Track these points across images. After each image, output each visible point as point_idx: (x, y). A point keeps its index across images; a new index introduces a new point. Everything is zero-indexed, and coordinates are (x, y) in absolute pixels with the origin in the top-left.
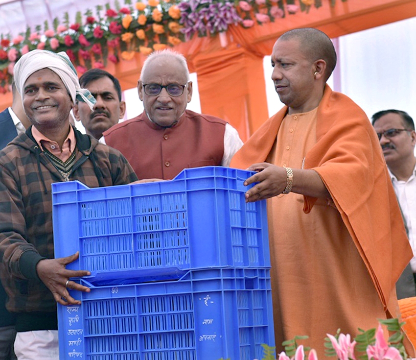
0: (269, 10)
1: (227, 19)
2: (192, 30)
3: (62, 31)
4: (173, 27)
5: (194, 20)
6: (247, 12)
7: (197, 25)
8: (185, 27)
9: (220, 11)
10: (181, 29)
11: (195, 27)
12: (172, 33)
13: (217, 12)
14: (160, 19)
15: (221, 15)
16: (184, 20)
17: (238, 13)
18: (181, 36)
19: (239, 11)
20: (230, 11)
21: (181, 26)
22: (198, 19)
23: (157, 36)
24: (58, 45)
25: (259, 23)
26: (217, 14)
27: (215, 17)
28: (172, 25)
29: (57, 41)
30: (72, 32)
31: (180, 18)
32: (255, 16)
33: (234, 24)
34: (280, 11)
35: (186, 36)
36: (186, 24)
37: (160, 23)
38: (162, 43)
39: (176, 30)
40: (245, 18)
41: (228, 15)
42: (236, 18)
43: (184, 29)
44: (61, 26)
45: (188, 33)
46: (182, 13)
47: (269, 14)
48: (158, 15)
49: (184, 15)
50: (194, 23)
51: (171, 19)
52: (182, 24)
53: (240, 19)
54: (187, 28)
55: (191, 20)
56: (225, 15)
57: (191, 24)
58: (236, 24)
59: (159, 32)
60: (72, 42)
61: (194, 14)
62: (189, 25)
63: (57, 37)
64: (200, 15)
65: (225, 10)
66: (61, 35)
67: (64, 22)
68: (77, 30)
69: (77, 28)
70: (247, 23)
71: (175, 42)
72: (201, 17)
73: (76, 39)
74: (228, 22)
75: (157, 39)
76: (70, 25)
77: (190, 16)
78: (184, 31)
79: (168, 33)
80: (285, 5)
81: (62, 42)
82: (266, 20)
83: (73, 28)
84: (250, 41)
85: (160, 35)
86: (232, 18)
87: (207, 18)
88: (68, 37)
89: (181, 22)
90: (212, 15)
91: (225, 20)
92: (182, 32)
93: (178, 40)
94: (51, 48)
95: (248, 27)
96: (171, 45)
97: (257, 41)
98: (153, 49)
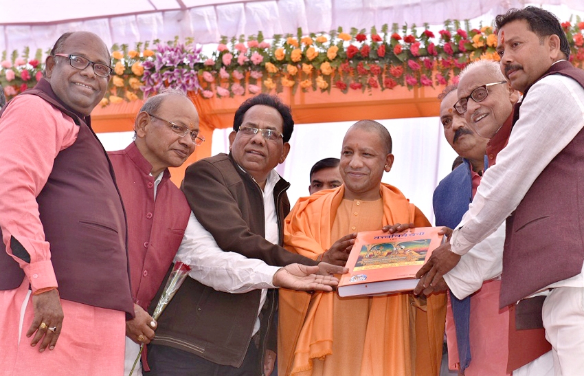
0: (231, 86)
1: (188, 86)
2: (152, 90)
3: (20, 65)
4: (133, 83)
5: (156, 80)
6: (209, 83)
7: (158, 86)
8: (145, 85)
9: (183, 77)
10: (141, 87)
11: (155, 87)
12: (130, 89)
13: (180, 77)
14: (122, 73)
15: (184, 81)
16: (145, 78)
17: (199, 82)
18: (139, 93)
19: (201, 81)
20: (192, 78)
21: (141, 84)
22: (159, 80)
23: (115, 88)
24: (14, 78)
25: (219, 96)
26: (179, 79)
27: (177, 82)
28: (132, 80)
29: (13, 73)
30: (29, 67)
31: (142, 76)
32: (216, 89)
33: (194, 92)
34: (241, 88)
35: (144, 93)
36: (147, 82)
37: (120, 76)
38: (119, 96)
39: (136, 87)
40: (206, 89)
41: (191, 82)
42: (197, 86)
43: (144, 87)
44: (20, 59)
45: (147, 92)
46: (145, 71)
47: (230, 90)
48: (121, 68)
49: (147, 74)
50: (155, 84)
51: (133, 75)
52: (143, 82)
53: (201, 89)
54: (147, 87)
55: (153, 80)
56: (188, 82)
57: (152, 84)
58: (196, 93)
59: (118, 85)
60: (29, 77)
61: (158, 74)
62: (149, 83)
63: (14, 69)
64: (163, 77)
65: (188, 77)
66: (18, 68)
67: (23, 56)
68: (35, 67)
69: (35, 64)
70: (207, 93)
71: (132, 98)
72: (164, 79)
73: (34, 75)
74: (189, 89)
75: (114, 91)
76: (29, 60)
77: (153, 76)
78: (144, 89)
79: (126, 87)
80: (247, 84)
81: (18, 75)
82: (226, 94)
83: (31, 63)
84: (207, 112)
85: (118, 88)
86: (194, 85)
87: (169, 81)
88: (26, 72)
89: (142, 79)
90: (174, 79)
91: (186, 87)
92: (142, 90)
93: (136, 97)
94: (5, 79)
95: (207, 98)
96: (128, 101)
97: (213, 113)
98: (109, 100)
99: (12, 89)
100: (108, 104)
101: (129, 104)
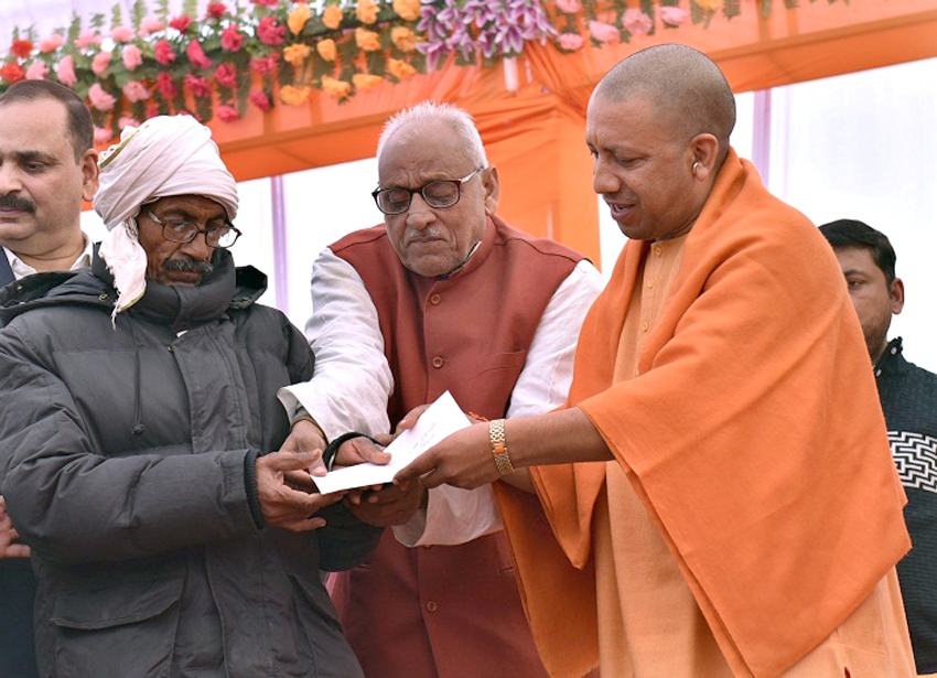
0: (620, 15)
1: (524, 29)
2: (443, 48)
3: (151, 32)
4: (400, 38)
5: (449, 26)
6: (571, 17)
7: (455, 37)
8: (427, 40)
9: (509, 10)
10: (419, 45)
11: (449, 42)
12: (397, 53)
13: (503, 11)
14: (374, 18)
15: (512, 19)
16: (426, 24)
17: (548, 18)
18: (416, 59)
19: (553, 13)
20: (531, 10)
21: (419, 38)
22: (458, 24)
23: (362, 55)
24: (140, 62)
25: (597, 43)
26: (501, 15)
27: (497, 23)
28: (398, 32)
29: (139, 52)
30: (173, 34)
31: (419, 19)
32: (587, 27)
33: (538, 41)
34: (644, 18)
35: (428, 60)
36: (430, 34)
37: (372, 27)
38: (373, 72)
39: (408, 46)
40: (564, 31)
41: (528, 19)
42: (544, 27)
43: (426, 44)
44: (150, 19)
45: (434, 54)
46: (423, 8)
47: (620, 26)
48: (371, 7)
49: (429, 13)
50: (449, 34)
51: (398, 20)
52: (422, 34)
53: (554, 31)
54: (432, 43)
55: (443, 26)
56: (521, 19)
57: (443, 35)
58: (544, 42)
59: (367, 48)
60: (171, 56)
61: (451, 12)
62: (436, 35)
63: (139, 43)
64: (463, 15)
65: (521, 8)
66: (148, 39)
67: (157, 12)
68: (184, 31)
69: (185, 26)
70: (568, 40)
71: (403, 72)
72: (467, 21)
73: (182, 49)
74: (526, 36)
75: (362, 64)
76: (170, 18)
77: (441, 17)
78: (426, 49)
79: (387, 51)
80: (657, 8)
81: (149, 54)
82: (611, 37)
83: (175, 25)
84: (572, 83)
85: (369, 54)
86: (536, 26)
87: (480, 24)
88: (165, 45)
89: (420, 28)
90: (490, 17)
91: (519, 31)
92: (422, 51)
93: (411, 70)
94: (123, 66)
95: (570, 51)
96: (395, 80)
97: (586, 82)
98: (352, 85)
99: (140, 86)
100: (351, 93)
101: (398, 86)
